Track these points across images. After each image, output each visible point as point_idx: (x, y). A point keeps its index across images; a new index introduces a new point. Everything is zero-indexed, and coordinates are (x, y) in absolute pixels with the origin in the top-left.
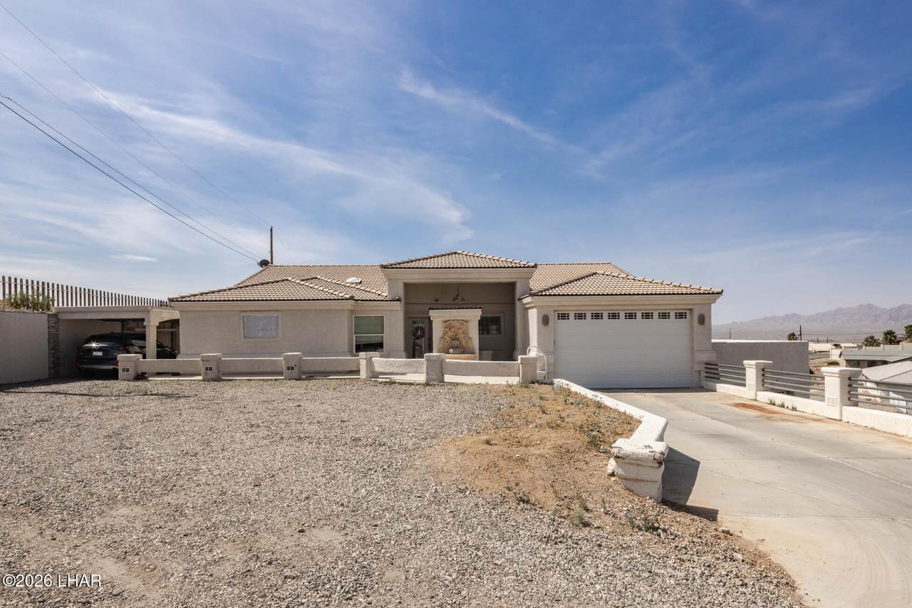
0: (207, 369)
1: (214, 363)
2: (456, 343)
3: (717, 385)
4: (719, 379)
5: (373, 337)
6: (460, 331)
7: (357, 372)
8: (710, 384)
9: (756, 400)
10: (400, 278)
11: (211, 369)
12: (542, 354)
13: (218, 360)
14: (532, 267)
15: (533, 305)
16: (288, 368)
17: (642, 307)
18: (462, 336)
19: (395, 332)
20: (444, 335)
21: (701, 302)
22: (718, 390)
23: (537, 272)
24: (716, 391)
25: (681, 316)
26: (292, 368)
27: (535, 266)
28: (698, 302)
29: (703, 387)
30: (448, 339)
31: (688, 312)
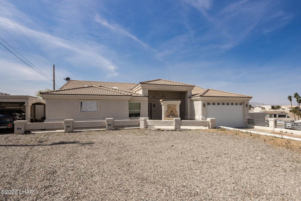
0: (67, 127)
1: (71, 124)
2: (172, 113)
3: (255, 126)
4: (254, 124)
5: (136, 111)
6: (173, 109)
7: (139, 125)
8: (251, 126)
9: (274, 131)
10: (147, 88)
11: (69, 127)
12: (204, 117)
13: (73, 122)
14: (193, 86)
15: (201, 100)
16: (109, 125)
17: (231, 101)
18: (174, 111)
19: (145, 109)
20: (168, 110)
21: (247, 100)
22: (255, 128)
23: (195, 88)
24: (254, 128)
25: (241, 104)
26: (110, 125)
27: (194, 86)
28: (246, 100)
29: (247, 127)
30: (169, 112)
31: (243, 103)
